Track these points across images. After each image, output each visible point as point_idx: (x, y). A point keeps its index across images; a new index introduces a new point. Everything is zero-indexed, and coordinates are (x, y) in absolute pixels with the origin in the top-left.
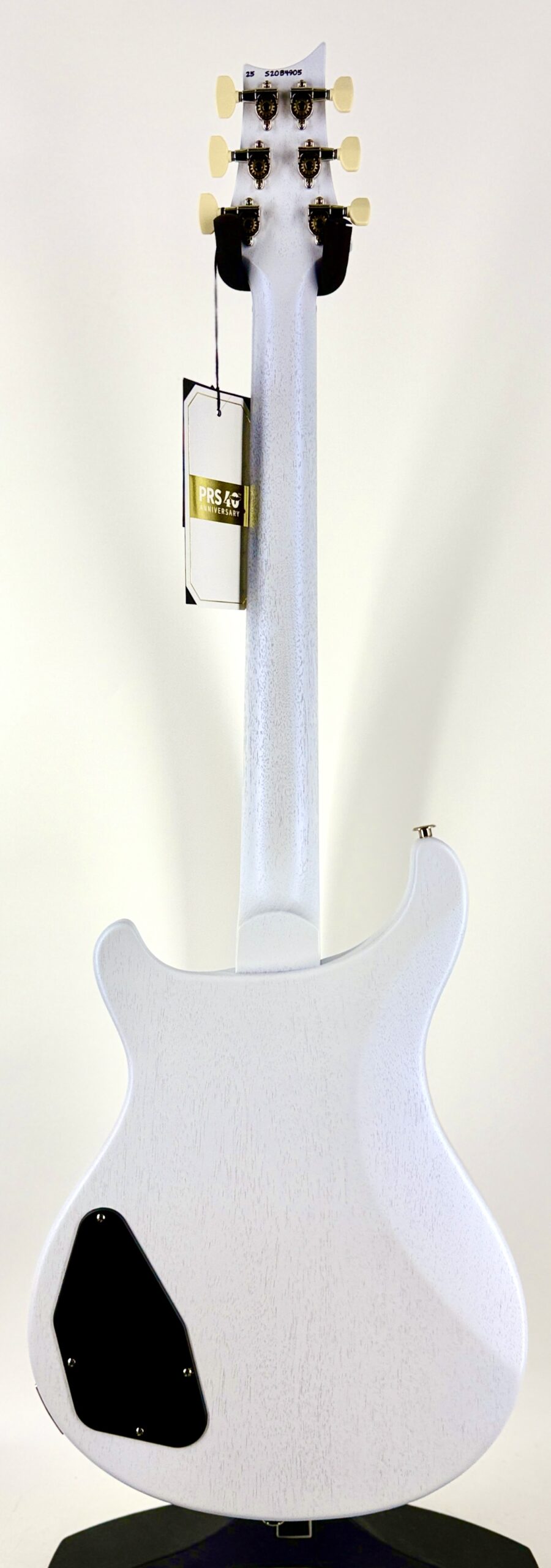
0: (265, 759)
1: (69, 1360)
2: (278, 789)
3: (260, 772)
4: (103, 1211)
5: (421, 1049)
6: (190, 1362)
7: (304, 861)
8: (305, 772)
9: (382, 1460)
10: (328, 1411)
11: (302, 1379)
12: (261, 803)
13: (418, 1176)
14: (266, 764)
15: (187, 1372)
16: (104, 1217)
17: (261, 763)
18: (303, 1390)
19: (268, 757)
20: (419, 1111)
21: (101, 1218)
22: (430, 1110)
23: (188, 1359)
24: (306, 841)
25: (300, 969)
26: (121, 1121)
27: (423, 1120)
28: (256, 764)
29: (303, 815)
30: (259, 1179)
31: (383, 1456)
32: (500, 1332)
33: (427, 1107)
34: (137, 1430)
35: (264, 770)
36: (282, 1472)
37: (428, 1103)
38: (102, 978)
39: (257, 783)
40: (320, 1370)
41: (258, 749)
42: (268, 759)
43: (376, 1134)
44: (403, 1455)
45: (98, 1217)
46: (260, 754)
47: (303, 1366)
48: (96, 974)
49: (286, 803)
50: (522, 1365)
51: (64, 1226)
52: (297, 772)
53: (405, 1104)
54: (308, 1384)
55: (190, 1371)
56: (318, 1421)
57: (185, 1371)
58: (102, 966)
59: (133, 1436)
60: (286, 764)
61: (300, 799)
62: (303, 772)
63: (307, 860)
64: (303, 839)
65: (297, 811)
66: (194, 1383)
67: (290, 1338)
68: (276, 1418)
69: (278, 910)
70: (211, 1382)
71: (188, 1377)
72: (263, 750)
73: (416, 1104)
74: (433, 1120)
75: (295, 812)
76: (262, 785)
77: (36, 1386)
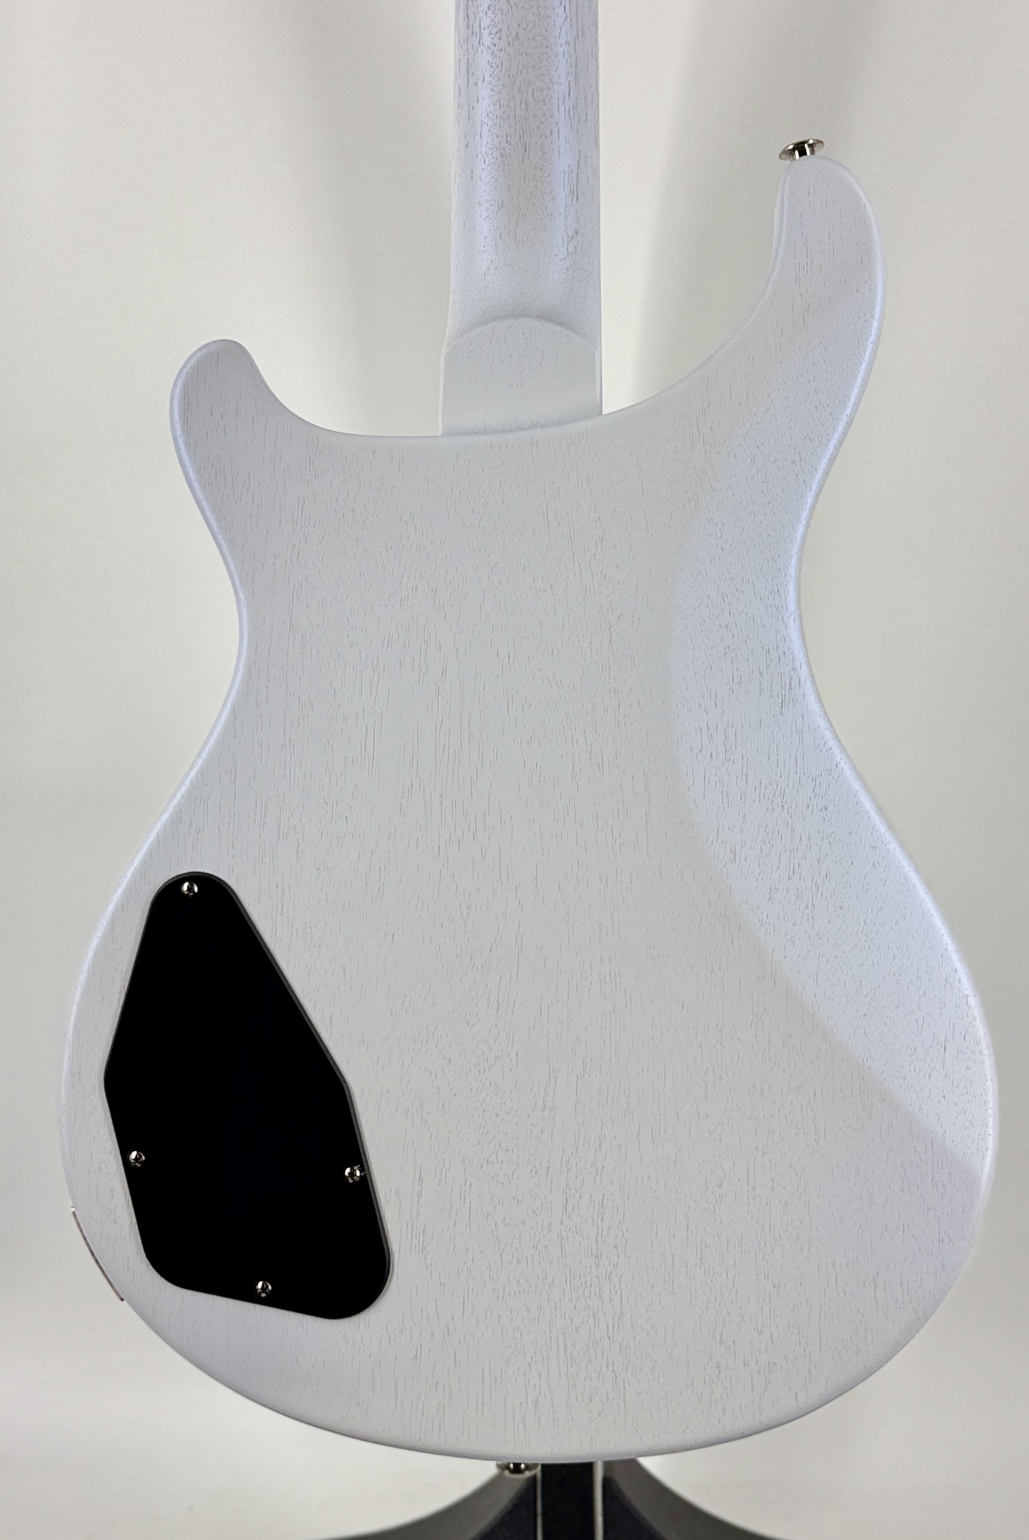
0: (495, 30)
1: (134, 1155)
2: (520, 88)
3: (484, 58)
4: (193, 878)
5: (792, 571)
6: (356, 1155)
7: (571, 233)
8: (571, 57)
9: (721, 1342)
10: (616, 1247)
11: (567, 1185)
12: (486, 120)
13: (786, 807)
14: (496, 41)
15: (352, 1174)
16: (196, 889)
17: (487, 40)
18: (569, 1209)
19: (499, 26)
20: (788, 687)
21: (190, 889)
22: (808, 686)
23: (354, 1151)
24: (575, 194)
25: (560, 423)
26: (226, 712)
27: (795, 705)
28: (476, 44)
29: (567, 141)
30: (484, 816)
31: (721, 1335)
32: (944, 1097)
33: (802, 683)
34: (260, 1285)
35: (493, 54)
36: (530, 1365)
37: (804, 672)
38: (185, 443)
39: (480, 83)
40: (600, 1169)
41: (481, 14)
42: (501, 30)
43: (704, 729)
44: (760, 1333)
45: (185, 887)
46: (486, 22)
47: (568, 1162)
48: (175, 438)
49: (535, 116)
50: (986, 1170)
51: (122, 907)
52: (557, 56)
53: (761, 673)
54: (577, 1196)
55: (358, 1173)
56: (597, 1265)
57: (348, 1171)
58: (185, 421)
59: (253, 1298)
60: (534, 39)
61: (562, 109)
62: (567, 56)
63: (577, 232)
64: (567, 190)
65: (555, 133)
66: (364, 1194)
67: (543, 1110)
68: (518, 1261)
69: (520, 316)
70: (397, 1194)
71: (355, 1182)
72: (490, 13)
73: (781, 676)
74: (813, 705)
75: (551, 133)
76: (490, 83)
77: (73, 1209)
